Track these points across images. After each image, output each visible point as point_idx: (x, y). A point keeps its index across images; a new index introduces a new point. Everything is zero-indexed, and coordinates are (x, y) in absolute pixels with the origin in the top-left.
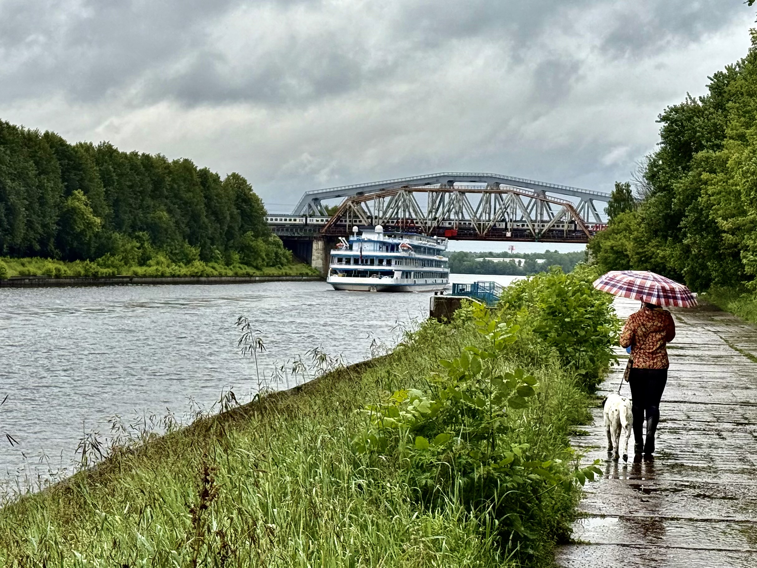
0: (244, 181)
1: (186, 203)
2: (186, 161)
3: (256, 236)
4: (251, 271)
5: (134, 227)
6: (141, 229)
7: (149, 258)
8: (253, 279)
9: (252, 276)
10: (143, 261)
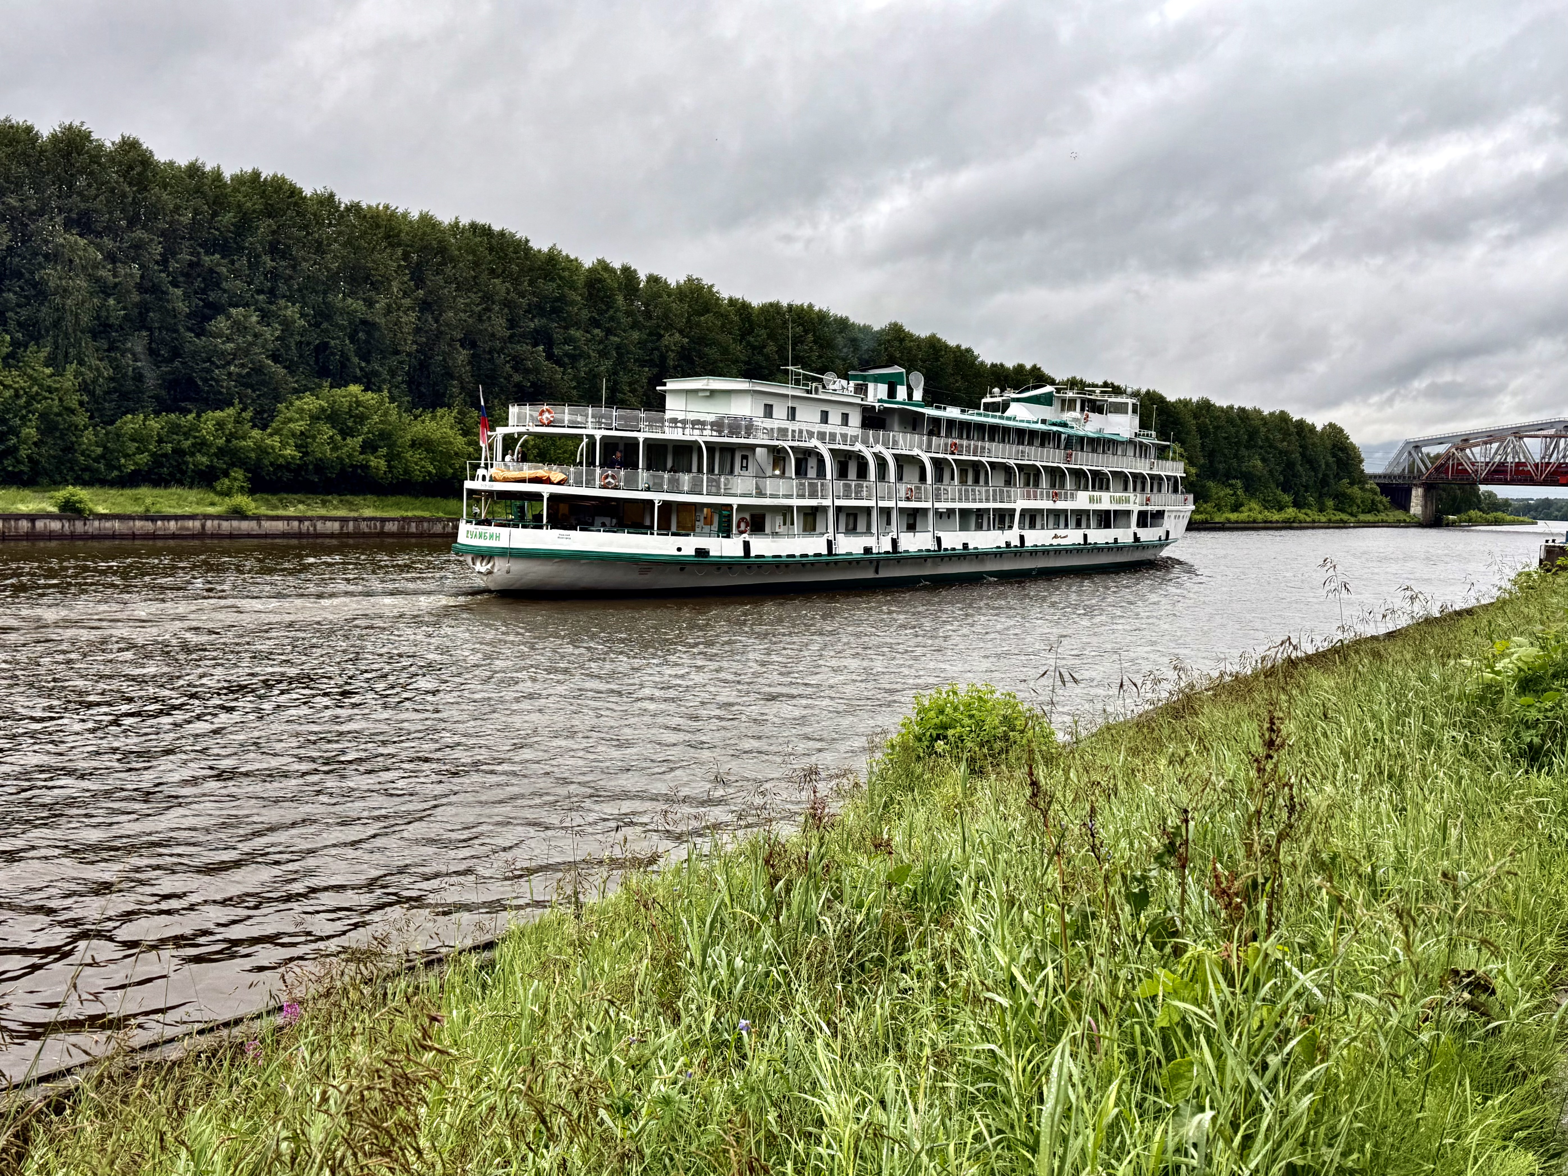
0: (1342, 431)
1: (1281, 452)
2: (1282, 412)
3: (1352, 484)
4: (1345, 517)
5: (1228, 476)
6: (1236, 478)
7: (1242, 505)
8: (1347, 524)
9: (1346, 522)
10: (1236, 508)
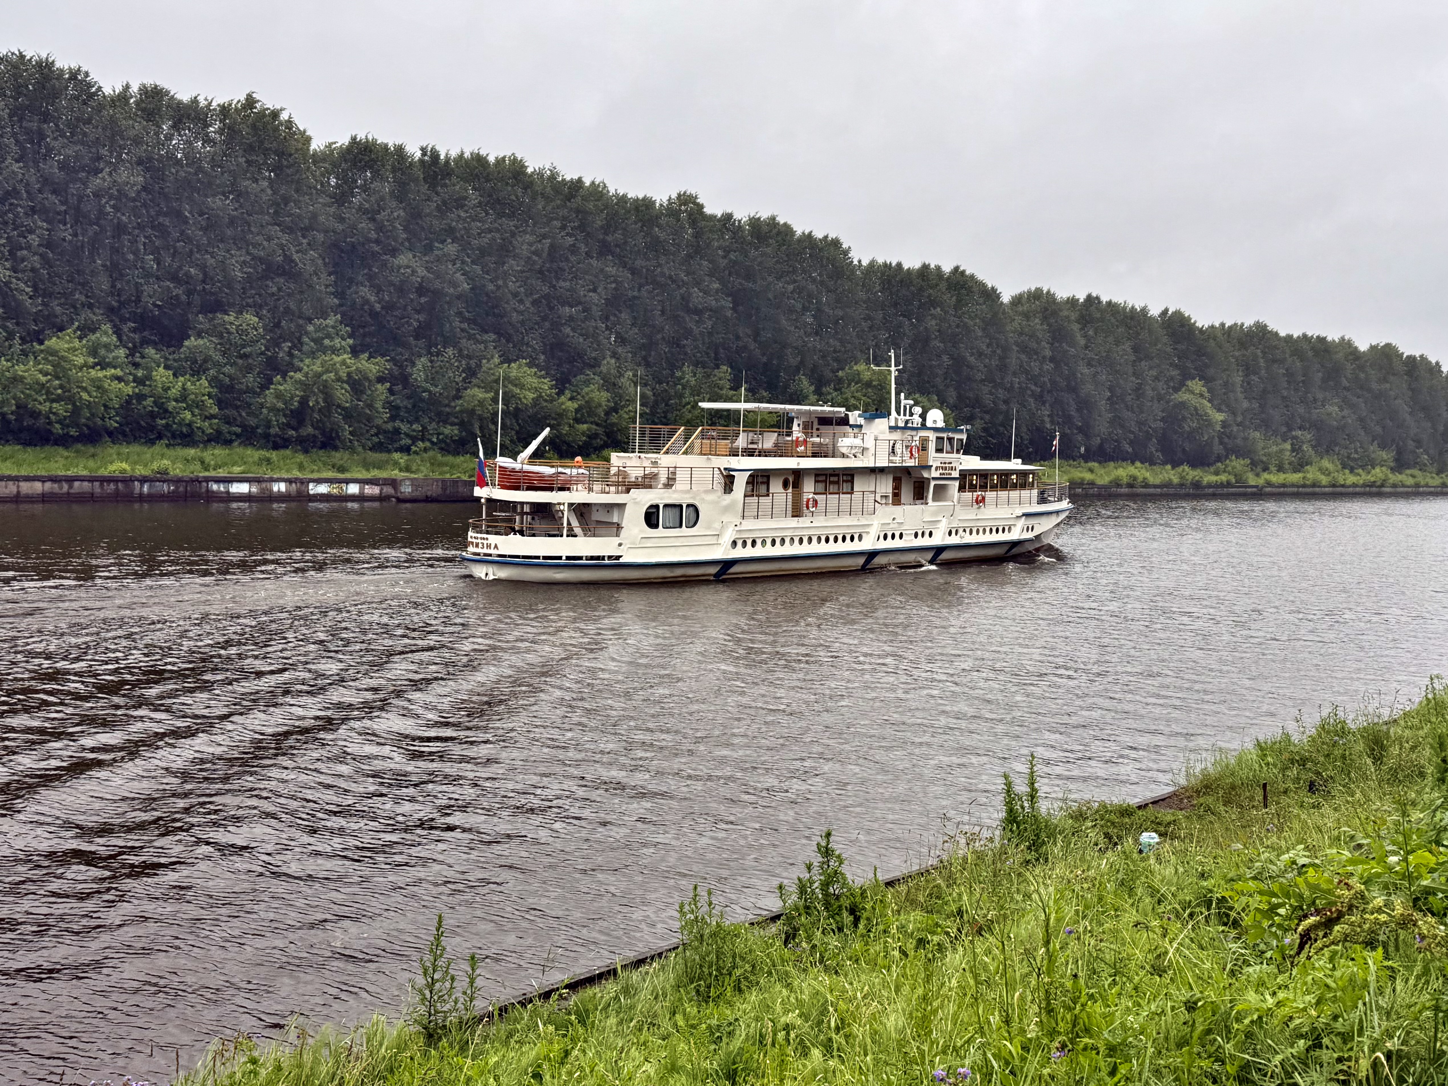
1: (1377, 396)
2: (1388, 345)
5: (1288, 425)
6: (1301, 428)
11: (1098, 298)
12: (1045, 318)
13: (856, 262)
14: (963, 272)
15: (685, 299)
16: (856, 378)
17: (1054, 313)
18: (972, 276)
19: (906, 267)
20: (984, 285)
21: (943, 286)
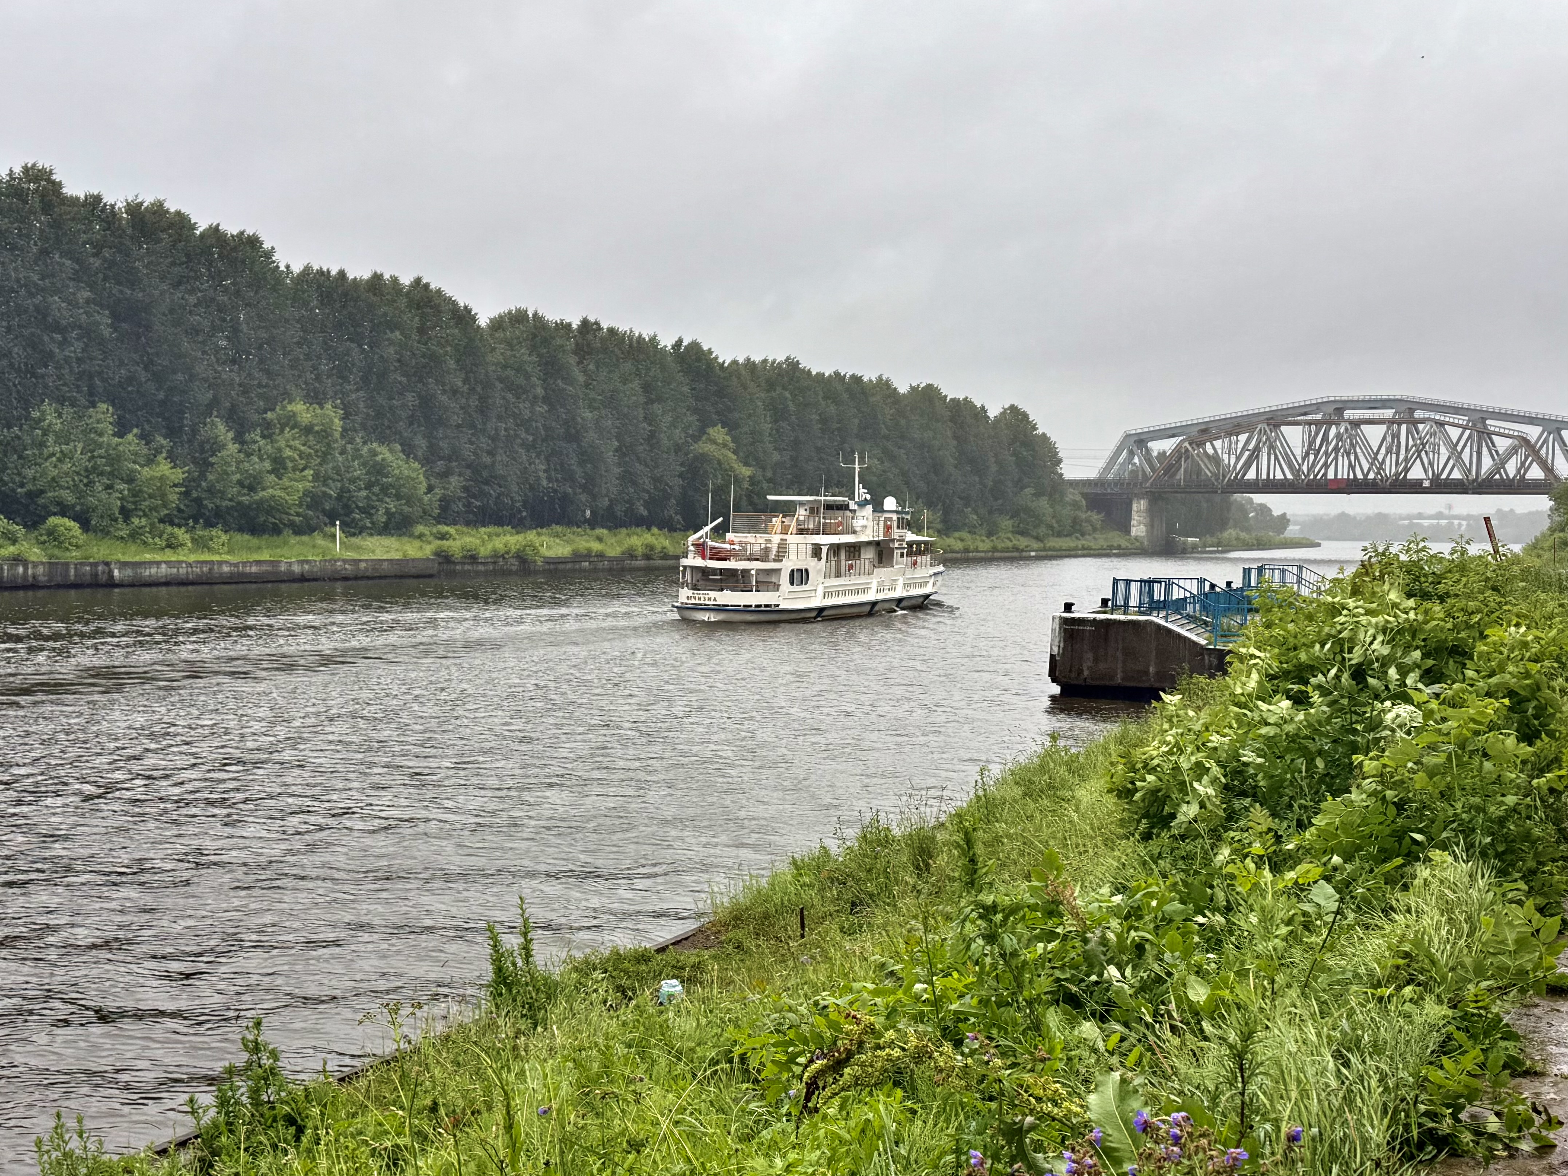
0: (1025, 416)
1: (920, 447)
2: (929, 386)
3: (1038, 495)
4: (1024, 542)
8: (1024, 554)
9: (1022, 551)
11: (597, 323)
12: (533, 349)
13: (282, 268)
14: (427, 286)
15: (42, 312)
16: (290, 421)
17: (546, 342)
18: (439, 291)
19: (351, 276)
20: (455, 303)
21: (403, 302)
